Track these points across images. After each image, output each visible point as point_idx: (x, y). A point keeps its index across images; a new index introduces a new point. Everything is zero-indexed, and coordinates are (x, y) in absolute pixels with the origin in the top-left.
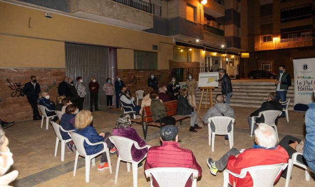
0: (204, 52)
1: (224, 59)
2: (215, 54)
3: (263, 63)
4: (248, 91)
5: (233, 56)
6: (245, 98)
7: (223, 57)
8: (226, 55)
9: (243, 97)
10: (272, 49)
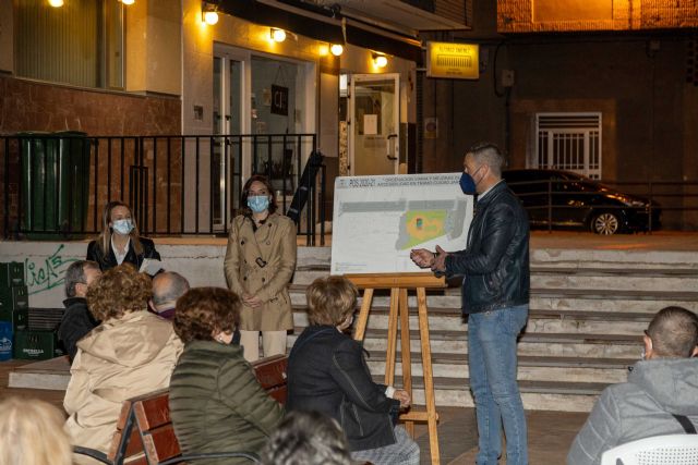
0: (213, 17)
1: (328, 78)
2: (271, 39)
3: (545, 123)
4: (574, 305)
5: (379, 64)
6: (570, 351)
7: (322, 66)
8: (338, 50)
9: (556, 349)
10: (608, 24)
